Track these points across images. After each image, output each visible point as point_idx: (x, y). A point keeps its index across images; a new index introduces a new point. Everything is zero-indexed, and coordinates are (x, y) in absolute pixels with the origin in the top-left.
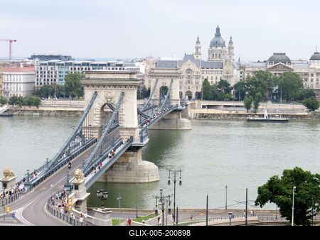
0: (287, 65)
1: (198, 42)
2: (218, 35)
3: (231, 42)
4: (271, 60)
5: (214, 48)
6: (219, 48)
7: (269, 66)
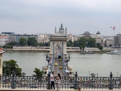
0: (89, 36)
1: (56, 28)
2: (62, 26)
3: (66, 29)
4: (84, 34)
5: (61, 30)
6: (62, 30)
7: (84, 36)
